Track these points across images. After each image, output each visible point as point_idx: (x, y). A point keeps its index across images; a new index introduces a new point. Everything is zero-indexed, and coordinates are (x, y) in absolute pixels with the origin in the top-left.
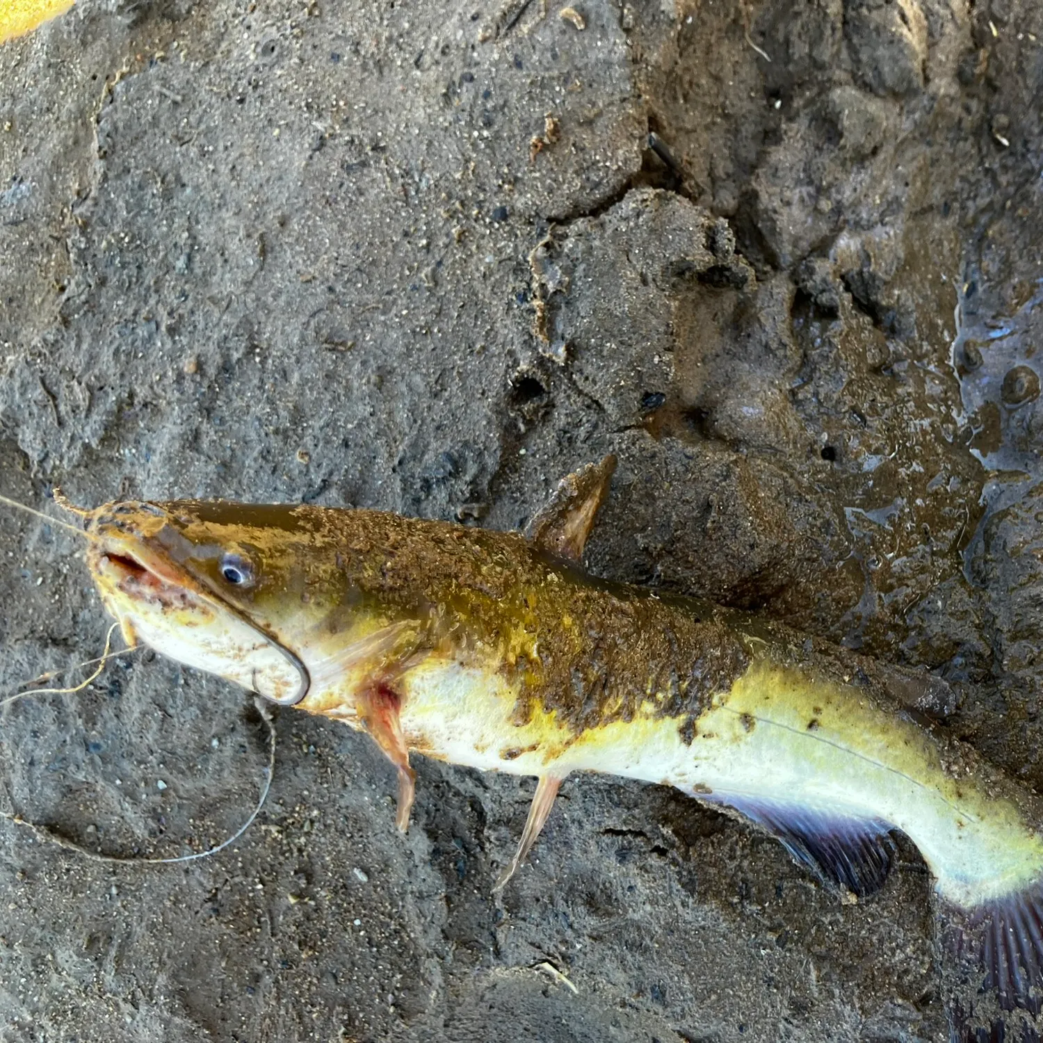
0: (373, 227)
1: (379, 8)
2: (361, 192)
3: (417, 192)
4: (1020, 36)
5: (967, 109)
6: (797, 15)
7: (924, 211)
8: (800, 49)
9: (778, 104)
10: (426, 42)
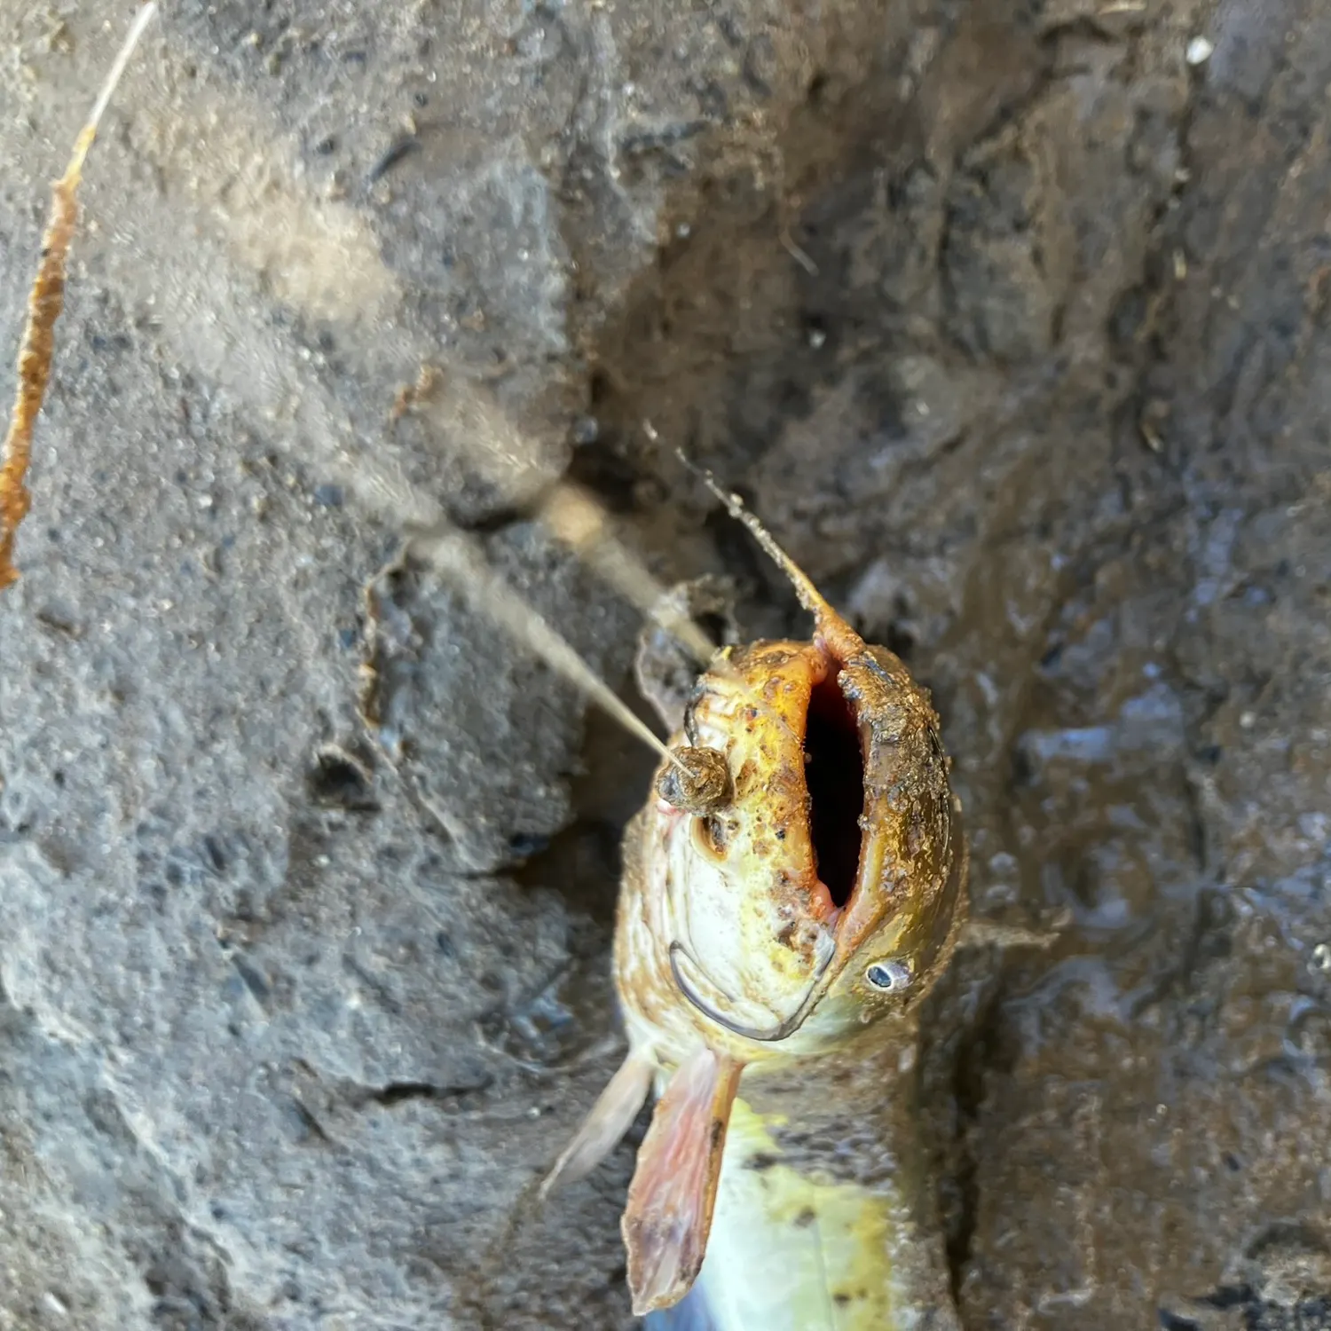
0: (129, 452)
1: (169, 70)
2: (115, 390)
3: (205, 416)
4: (1216, 292)
5: (1111, 380)
6: (870, 224)
7: (1006, 534)
8: (863, 273)
9: (818, 340)
10: (243, 160)
